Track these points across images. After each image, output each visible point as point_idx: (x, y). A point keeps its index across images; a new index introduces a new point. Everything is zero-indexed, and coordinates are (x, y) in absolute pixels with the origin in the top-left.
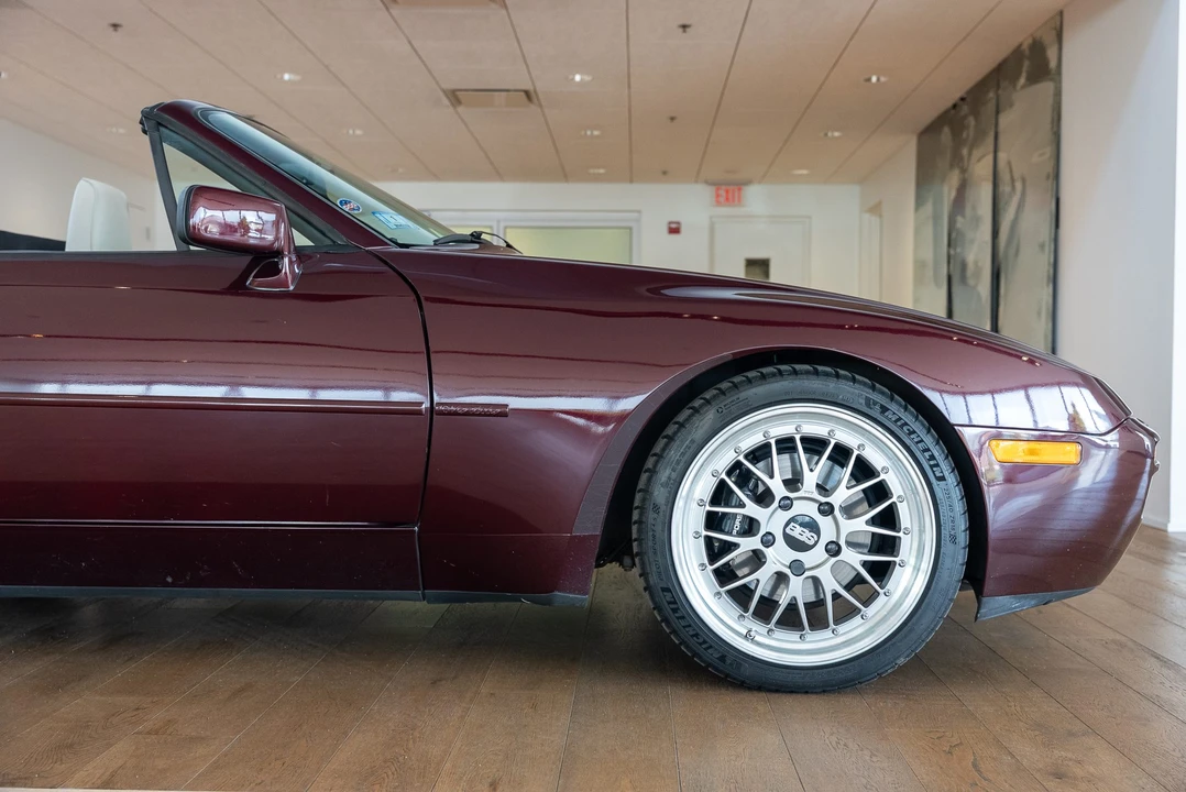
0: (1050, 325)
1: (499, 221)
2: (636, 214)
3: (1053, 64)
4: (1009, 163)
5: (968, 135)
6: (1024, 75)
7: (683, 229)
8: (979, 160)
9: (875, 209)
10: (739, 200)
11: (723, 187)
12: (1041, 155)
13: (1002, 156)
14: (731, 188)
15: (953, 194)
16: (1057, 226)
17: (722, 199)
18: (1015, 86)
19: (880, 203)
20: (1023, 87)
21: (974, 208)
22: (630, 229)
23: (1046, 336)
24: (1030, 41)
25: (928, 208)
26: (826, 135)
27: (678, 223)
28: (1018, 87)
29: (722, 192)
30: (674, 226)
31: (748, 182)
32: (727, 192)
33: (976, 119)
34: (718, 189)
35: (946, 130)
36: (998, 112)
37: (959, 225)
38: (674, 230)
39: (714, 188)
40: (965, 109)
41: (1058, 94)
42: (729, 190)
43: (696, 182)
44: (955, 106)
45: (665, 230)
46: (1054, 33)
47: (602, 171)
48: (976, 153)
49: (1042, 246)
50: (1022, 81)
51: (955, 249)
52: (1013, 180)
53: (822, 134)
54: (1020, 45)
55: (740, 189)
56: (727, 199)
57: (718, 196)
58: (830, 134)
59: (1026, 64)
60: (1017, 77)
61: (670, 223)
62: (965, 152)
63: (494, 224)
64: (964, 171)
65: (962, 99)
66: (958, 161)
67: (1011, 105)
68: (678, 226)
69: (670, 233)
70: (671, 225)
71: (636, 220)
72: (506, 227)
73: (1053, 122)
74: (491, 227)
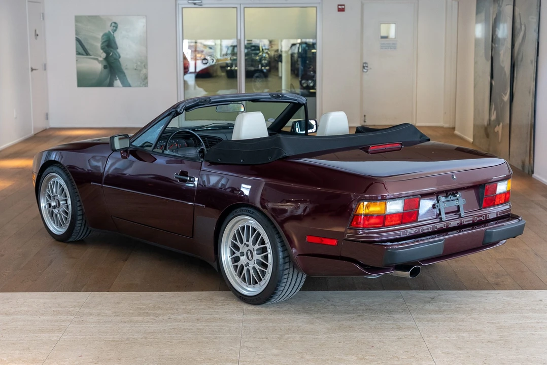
0: (534, 100)
1: (240, 4)
2: (319, 0)
4: (520, 14)
7: (346, 9)
8: (507, 5)
13: (517, 9)
15: (495, 16)
16: (538, 55)
22: (316, 7)
23: (532, 104)
25: (483, 15)
27: (344, 5)
37: (497, 33)
38: (341, 9)
45: (337, 9)
49: (532, 62)
51: (495, 44)
52: (521, 24)
61: (339, 5)
63: (238, 6)
64: (500, 6)
68: (343, 7)
69: (339, 11)
70: (340, 7)
71: (319, 3)
72: (244, 8)
73: (537, 6)
74: (236, 8)
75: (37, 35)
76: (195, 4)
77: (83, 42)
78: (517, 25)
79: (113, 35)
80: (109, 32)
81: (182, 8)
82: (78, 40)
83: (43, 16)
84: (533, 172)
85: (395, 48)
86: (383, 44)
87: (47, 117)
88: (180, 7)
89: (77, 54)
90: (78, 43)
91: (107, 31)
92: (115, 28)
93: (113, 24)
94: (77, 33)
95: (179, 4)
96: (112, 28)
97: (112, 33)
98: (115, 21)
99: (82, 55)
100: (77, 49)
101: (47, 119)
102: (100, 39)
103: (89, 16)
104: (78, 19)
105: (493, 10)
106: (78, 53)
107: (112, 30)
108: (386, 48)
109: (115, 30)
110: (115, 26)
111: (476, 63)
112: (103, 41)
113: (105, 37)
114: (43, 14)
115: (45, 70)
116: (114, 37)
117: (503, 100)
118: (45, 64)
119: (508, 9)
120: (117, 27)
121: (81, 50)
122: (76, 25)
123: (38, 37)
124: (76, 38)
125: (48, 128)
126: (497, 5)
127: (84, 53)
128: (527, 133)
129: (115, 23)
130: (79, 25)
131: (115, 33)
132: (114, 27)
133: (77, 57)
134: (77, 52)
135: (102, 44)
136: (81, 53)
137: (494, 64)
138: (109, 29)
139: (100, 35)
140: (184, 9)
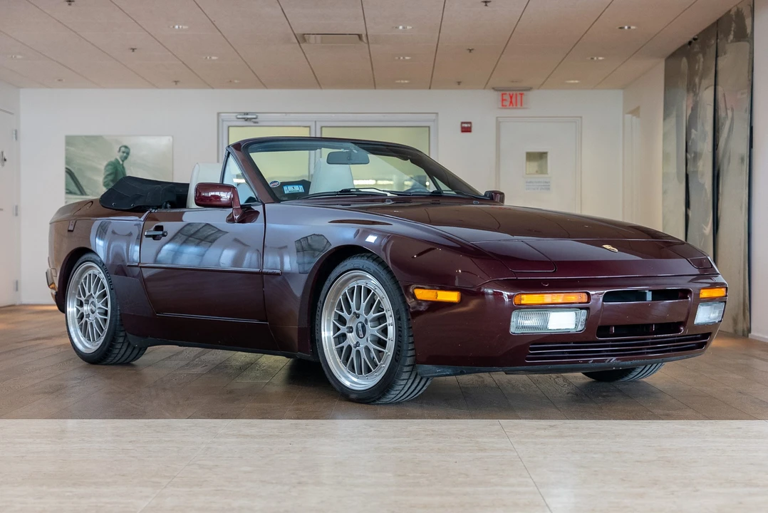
0: (747, 217)
1: (315, 122)
2: (433, 116)
3: (749, 31)
4: (724, 94)
5: (698, 68)
6: (732, 33)
7: (473, 129)
8: (706, 89)
9: (635, 112)
10: (521, 105)
11: (508, 93)
12: (742, 94)
13: (720, 89)
14: (514, 93)
15: (689, 112)
16: (751, 145)
17: (507, 103)
18: (727, 40)
19: (638, 108)
20: (732, 42)
21: (703, 124)
22: (429, 127)
24: (735, 9)
25: (673, 120)
26: (592, 59)
27: (470, 123)
28: (729, 41)
29: (507, 97)
30: (466, 125)
31: (530, 89)
32: (511, 97)
33: (704, 57)
34: (503, 94)
35: (685, 60)
36: (717, 56)
37: (693, 136)
38: (466, 129)
39: (500, 93)
40: (697, 47)
41: (752, 53)
42: (512, 96)
43: (484, 88)
44: (690, 43)
45: (460, 129)
46: (750, 8)
47: (406, 81)
48: (705, 82)
49: (743, 159)
50: (731, 37)
51: (690, 154)
52: (726, 108)
53: (589, 58)
54: (730, 11)
55: (521, 94)
56: (511, 102)
57: (503, 100)
58: (595, 58)
59: (734, 25)
60: (728, 34)
61: (462, 123)
62: (697, 80)
63: (312, 125)
64: (696, 94)
65: (695, 39)
66: (692, 88)
67: (725, 53)
68: (469, 125)
69: (462, 131)
70: (464, 125)
71: (434, 121)
72: (322, 127)
73: (748, 72)
74: (309, 127)
75: (5, 160)
76: (246, 120)
77: (76, 174)
78: (722, 113)
79: (122, 165)
80: (117, 160)
81: (229, 127)
82: (69, 173)
83: (16, 134)
84: (749, 330)
85: (549, 189)
86: (530, 182)
87: (17, 286)
88: (226, 124)
89: (67, 193)
90: (69, 176)
91: (113, 160)
92: (125, 154)
93: (123, 149)
94: (68, 161)
95: (223, 121)
96: (121, 154)
97: (121, 162)
98: (125, 144)
99: (75, 194)
100: (67, 185)
101: (17, 289)
102: (103, 171)
103: (87, 137)
104: (70, 141)
105: (685, 104)
106: (69, 192)
107: (121, 158)
108: (534, 189)
109: (126, 158)
110: (126, 152)
111: (665, 192)
112: (108, 173)
113: (110, 167)
114: (16, 131)
115: (17, 215)
116: (123, 167)
117: (703, 235)
118: (17, 207)
119: (707, 95)
120: (128, 154)
121: (74, 188)
122: (66, 150)
123: (6, 163)
124: (67, 168)
125: (18, 303)
126: (692, 94)
127: (78, 192)
128: (739, 273)
129: (126, 147)
130: (72, 149)
131: (125, 162)
132: (124, 152)
133: (66, 198)
134: (67, 189)
135: (106, 177)
136: (73, 191)
137: (690, 185)
138: (117, 156)
139: (102, 165)
140: (231, 128)
